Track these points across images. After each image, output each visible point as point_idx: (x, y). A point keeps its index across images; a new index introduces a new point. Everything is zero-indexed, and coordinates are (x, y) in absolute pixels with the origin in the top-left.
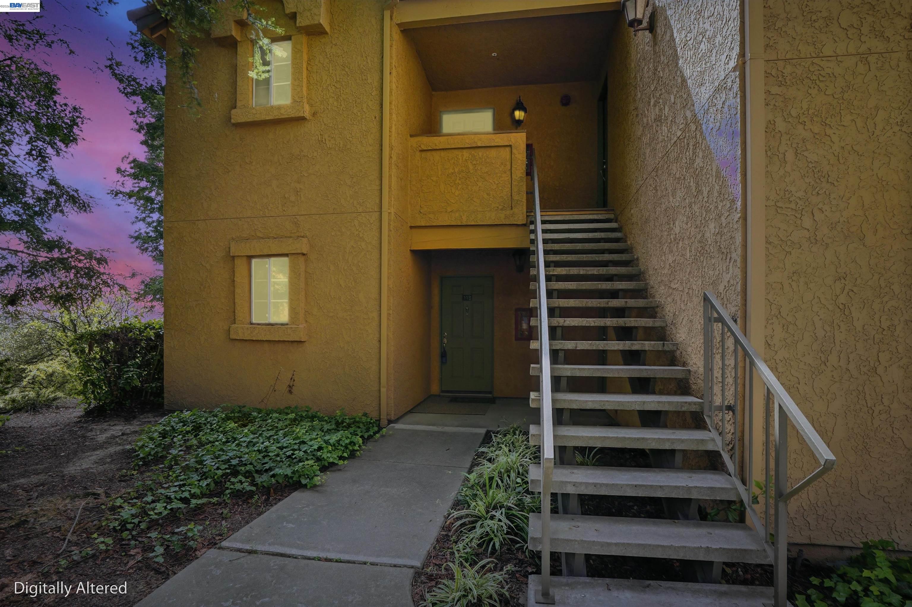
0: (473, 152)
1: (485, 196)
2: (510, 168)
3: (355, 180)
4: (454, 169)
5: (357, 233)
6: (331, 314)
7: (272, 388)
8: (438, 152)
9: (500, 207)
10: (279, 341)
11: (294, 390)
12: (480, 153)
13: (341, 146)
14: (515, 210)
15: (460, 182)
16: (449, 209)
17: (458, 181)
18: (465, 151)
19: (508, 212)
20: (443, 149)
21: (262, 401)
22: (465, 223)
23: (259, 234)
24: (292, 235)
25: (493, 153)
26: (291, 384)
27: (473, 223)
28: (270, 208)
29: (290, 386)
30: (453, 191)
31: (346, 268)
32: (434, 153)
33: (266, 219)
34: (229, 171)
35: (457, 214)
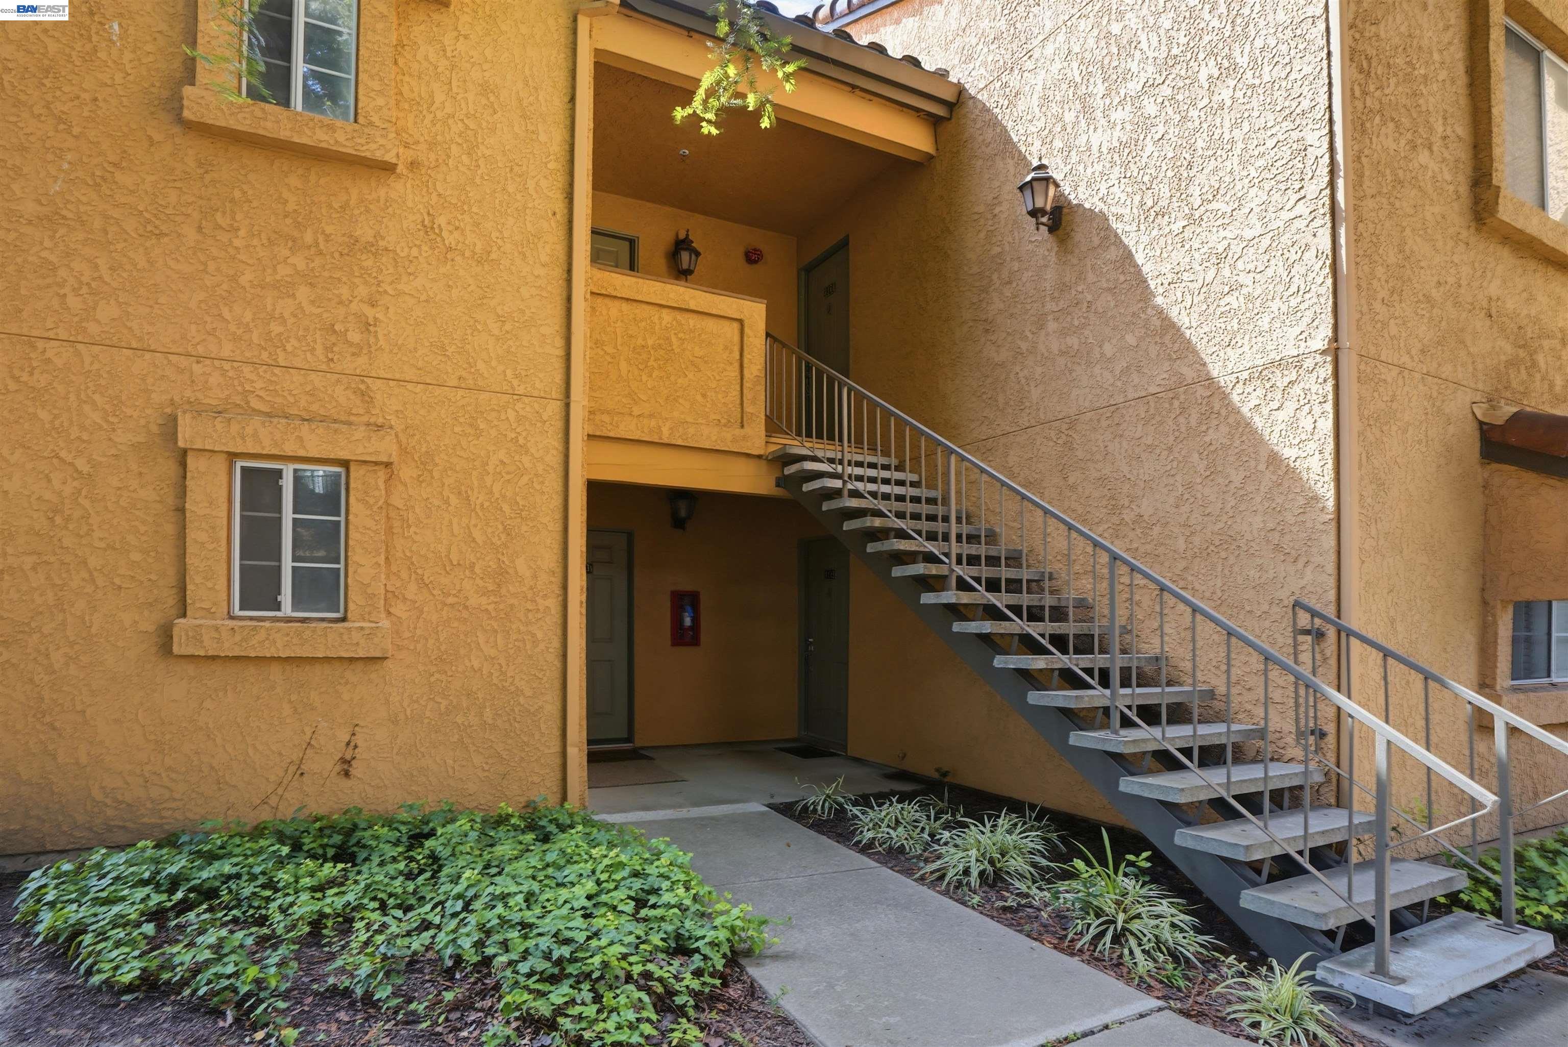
0: (679, 316)
1: (699, 398)
2: (738, 357)
3: (508, 327)
4: (645, 339)
5: (513, 435)
6: (451, 600)
7: (292, 769)
8: (617, 303)
9: (723, 421)
10: (327, 660)
11: (357, 769)
12: (692, 321)
13: (478, 249)
14: (747, 430)
15: (656, 365)
16: (636, 411)
17: (651, 363)
18: (665, 312)
19: (738, 432)
20: (627, 300)
21: (264, 802)
22: (666, 441)
23: (255, 404)
24: (352, 418)
25: (711, 325)
26: (348, 757)
27: (680, 442)
28: (289, 348)
29: (344, 761)
30: (644, 378)
31: (486, 504)
32: (607, 301)
33: (277, 371)
34: (162, 235)
35: (653, 423)
